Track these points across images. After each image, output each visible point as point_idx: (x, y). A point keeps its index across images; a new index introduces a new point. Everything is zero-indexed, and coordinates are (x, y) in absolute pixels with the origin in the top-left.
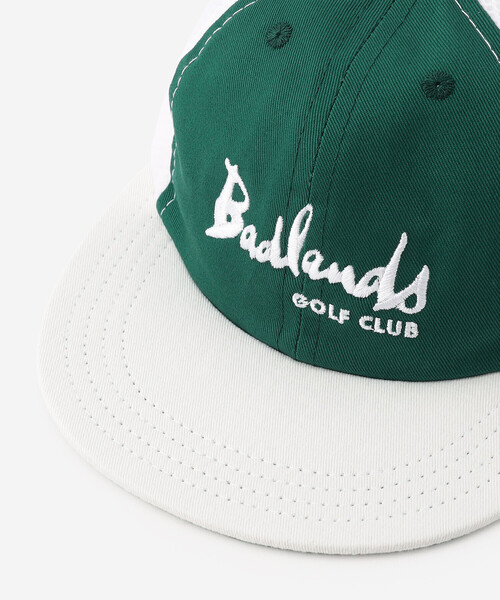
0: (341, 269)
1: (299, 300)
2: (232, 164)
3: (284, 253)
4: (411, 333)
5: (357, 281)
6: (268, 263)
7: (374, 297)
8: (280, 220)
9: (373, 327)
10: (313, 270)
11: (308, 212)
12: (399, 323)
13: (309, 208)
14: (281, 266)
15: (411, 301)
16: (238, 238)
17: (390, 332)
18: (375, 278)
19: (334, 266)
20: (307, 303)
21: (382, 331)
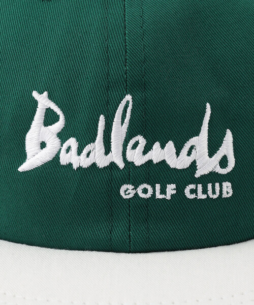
0: (163, 147)
1: (127, 191)
2: (41, 93)
3: (108, 150)
4: (228, 193)
5: (178, 154)
6: (94, 165)
7: (193, 165)
8: (102, 118)
9: (197, 195)
10: (137, 157)
11: (128, 102)
12: (217, 185)
13: (129, 97)
14: (106, 164)
15: (224, 162)
16: (57, 157)
17: (211, 196)
18: (192, 147)
19: (157, 145)
20: (134, 192)
21: (204, 197)
